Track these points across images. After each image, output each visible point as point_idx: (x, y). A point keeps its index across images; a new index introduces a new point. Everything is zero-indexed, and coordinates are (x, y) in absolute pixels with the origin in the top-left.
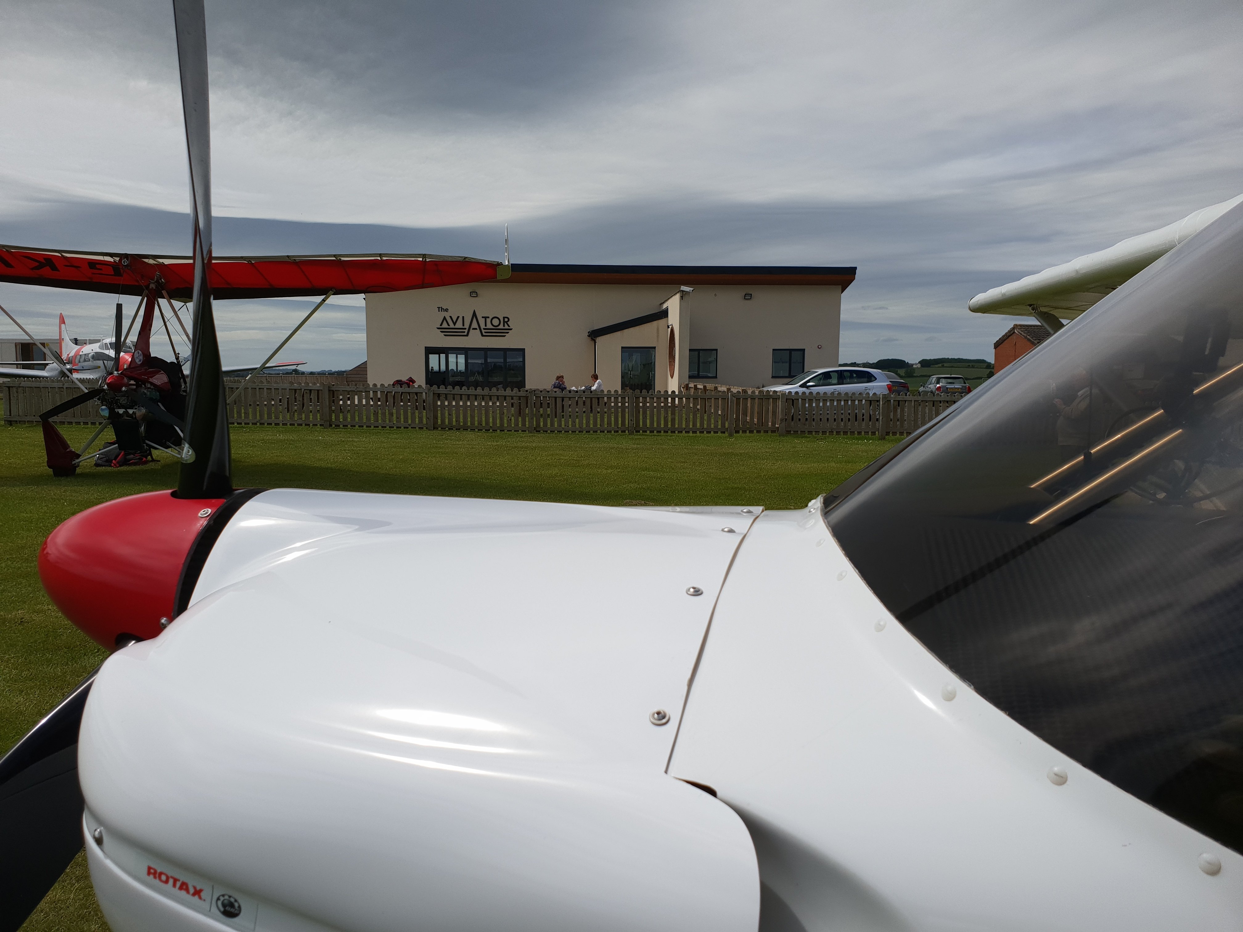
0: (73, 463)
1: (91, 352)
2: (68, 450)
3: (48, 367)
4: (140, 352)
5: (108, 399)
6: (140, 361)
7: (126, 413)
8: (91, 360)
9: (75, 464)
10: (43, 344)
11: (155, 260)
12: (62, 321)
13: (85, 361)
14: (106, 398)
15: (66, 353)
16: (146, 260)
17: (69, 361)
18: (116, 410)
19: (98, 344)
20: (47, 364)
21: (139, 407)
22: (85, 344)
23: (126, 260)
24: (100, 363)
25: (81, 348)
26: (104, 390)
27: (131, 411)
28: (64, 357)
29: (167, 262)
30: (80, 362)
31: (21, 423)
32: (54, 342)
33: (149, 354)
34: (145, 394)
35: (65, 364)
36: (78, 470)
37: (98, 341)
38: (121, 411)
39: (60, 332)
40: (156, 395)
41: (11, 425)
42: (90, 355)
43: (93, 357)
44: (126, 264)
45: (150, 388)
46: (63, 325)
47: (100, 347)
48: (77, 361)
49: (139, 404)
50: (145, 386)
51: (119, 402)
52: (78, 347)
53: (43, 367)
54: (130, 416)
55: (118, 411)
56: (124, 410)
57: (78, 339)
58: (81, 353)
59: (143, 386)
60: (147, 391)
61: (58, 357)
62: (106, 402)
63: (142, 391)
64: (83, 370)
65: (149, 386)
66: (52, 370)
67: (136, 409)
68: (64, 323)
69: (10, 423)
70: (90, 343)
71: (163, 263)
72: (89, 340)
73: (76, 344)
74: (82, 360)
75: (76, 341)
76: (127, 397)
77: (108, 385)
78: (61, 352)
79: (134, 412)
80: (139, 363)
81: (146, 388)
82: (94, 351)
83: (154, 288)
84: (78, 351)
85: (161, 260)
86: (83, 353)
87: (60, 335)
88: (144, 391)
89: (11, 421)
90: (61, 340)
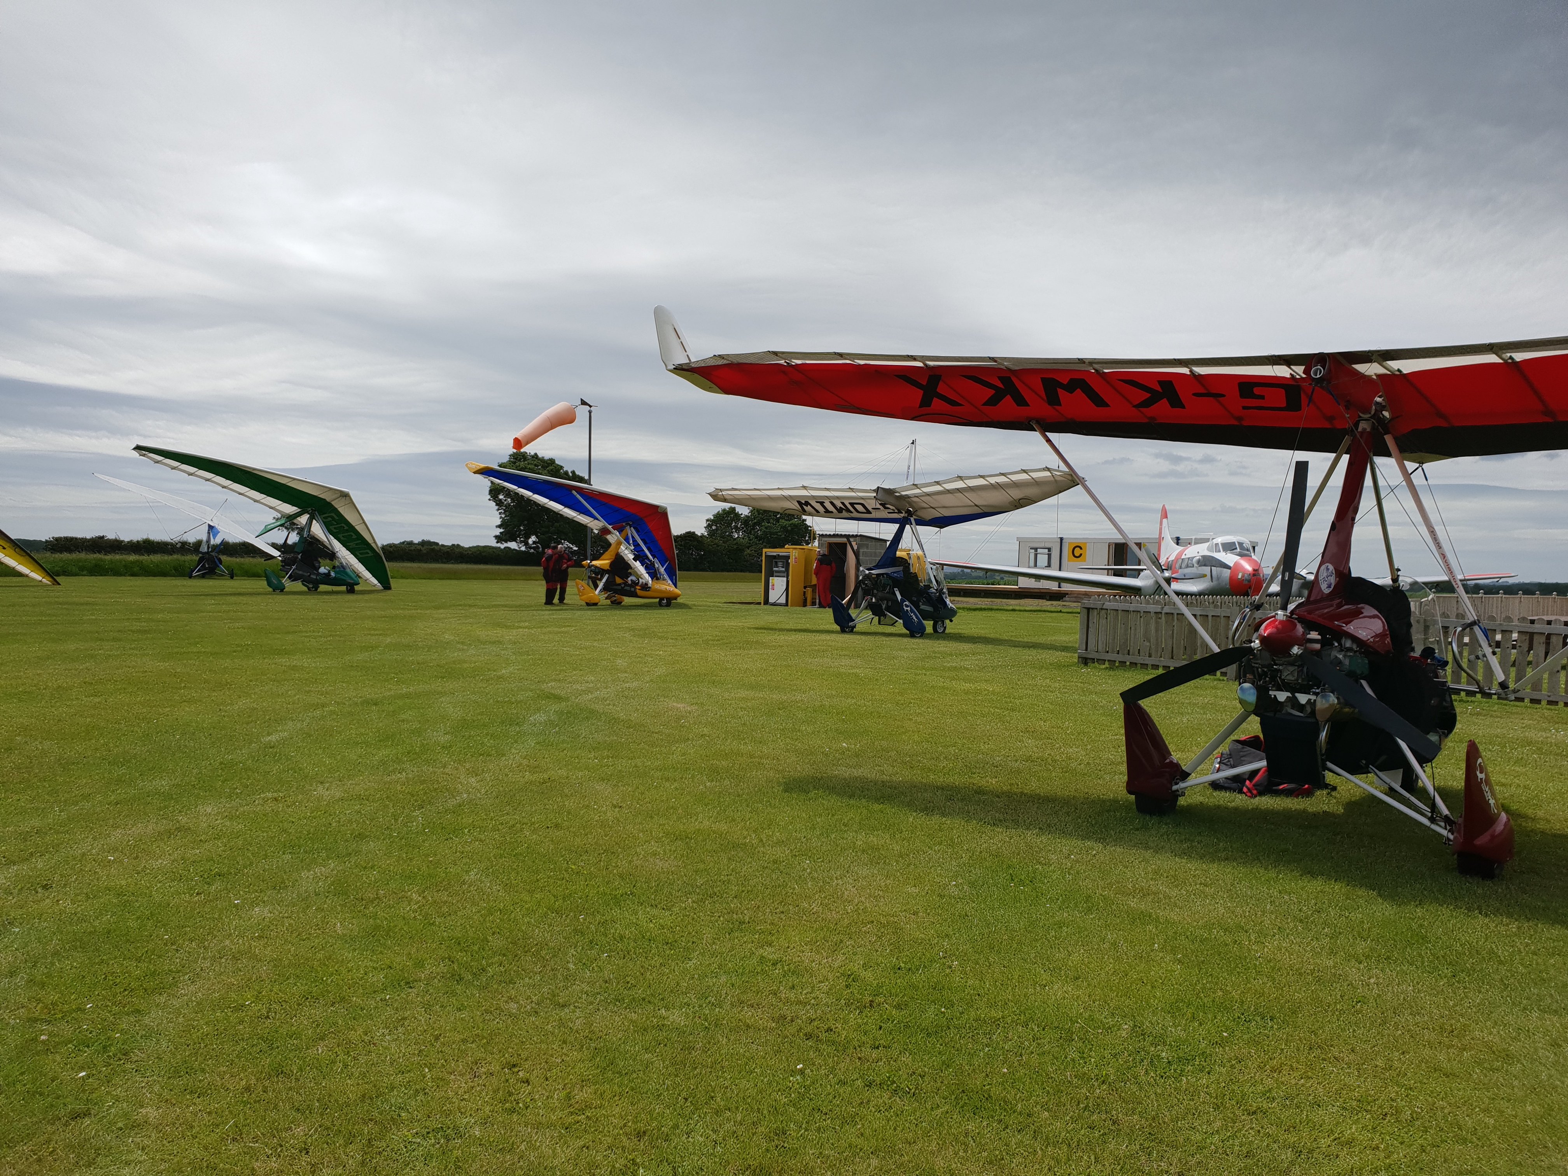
0: (1175, 788)
1: (1197, 555)
2: (1168, 761)
3: (1142, 574)
4: (1331, 567)
5: (1257, 668)
6: (1329, 587)
7: (1293, 701)
8: (1196, 565)
9: (1177, 791)
10: (1139, 545)
11: (1384, 363)
12: (1165, 515)
13: (1187, 566)
14: (1253, 665)
15: (1165, 555)
16: (1361, 368)
17: (1168, 567)
18: (1271, 693)
19: (1207, 544)
20: (1142, 570)
21: (1323, 690)
22: (1189, 544)
23: (1319, 367)
24: (1206, 570)
25: (1184, 551)
26: (1251, 649)
27: (1303, 698)
28: (1162, 561)
29: (1408, 366)
30: (1181, 568)
31: (1100, 662)
32: (1151, 541)
33: (1346, 571)
34: (1340, 662)
35: (1162, 571)
36: (1182, 801)
37: (1207, 540)
38: (1282, 696)
39: (1161, 529)
40: (1362, 664)
41: (1086, 664)
42: (1195, 560)
43: (1199, 562)
44: (1318, 376)
45: (1349, 649)
46: (1165, 520)
47: (1209, 549)
48: (1177, 566)
49: (1324, 685)
50: (1340, 644)
51: (1280, 678)
52: (1179, 548)
53: (1137, 573)
54: (1301, 708)
55: (1275, 696)
56: (1289, 694)
57: (1181, 537)
58: (1183, 557)
59: (1336, 644)
60: (1345, 656)
61: (1155, 561)
62: (1253, 674)
63: (1332, 657)
64: (1184, 578)
65: (1348, 644)
66: (1147, 577)
67: (1316, 694)
68: (1166, 517)
69: (1085, 661)
70: (1196, 543)
71: (1399, 370)
72: (1195, 539)
73: (1178, 544)
74: (1183, 566)
75: (1178, 541)
76: (1299, 666)
77: (1263, 640)
78: (1159, 555)
79: (1310, 700)
80: (1327, 591)
81: (1342, 649)
82: (1200, 554)
83: (1368, 430)
84: (1181, 553)
85: (1395, 365)
86: (1187, 557)
87: (1160, 533)
88: (1336, 657)
89: (1086, 659)
90: (1160, 539)
